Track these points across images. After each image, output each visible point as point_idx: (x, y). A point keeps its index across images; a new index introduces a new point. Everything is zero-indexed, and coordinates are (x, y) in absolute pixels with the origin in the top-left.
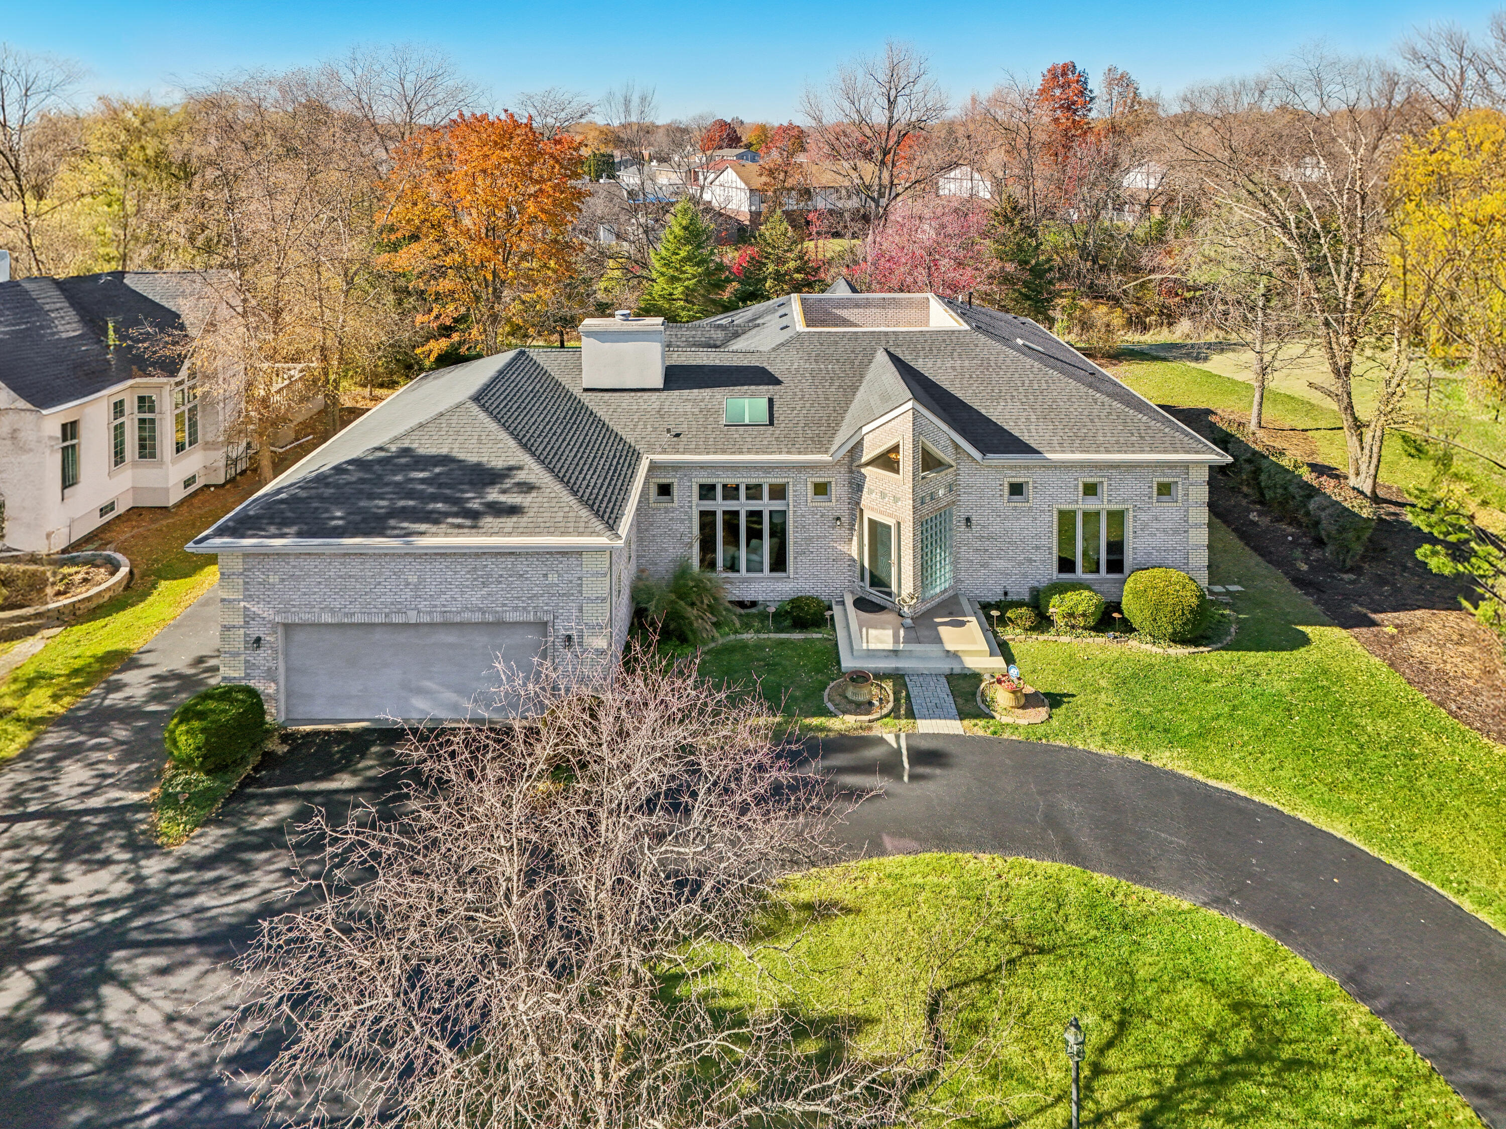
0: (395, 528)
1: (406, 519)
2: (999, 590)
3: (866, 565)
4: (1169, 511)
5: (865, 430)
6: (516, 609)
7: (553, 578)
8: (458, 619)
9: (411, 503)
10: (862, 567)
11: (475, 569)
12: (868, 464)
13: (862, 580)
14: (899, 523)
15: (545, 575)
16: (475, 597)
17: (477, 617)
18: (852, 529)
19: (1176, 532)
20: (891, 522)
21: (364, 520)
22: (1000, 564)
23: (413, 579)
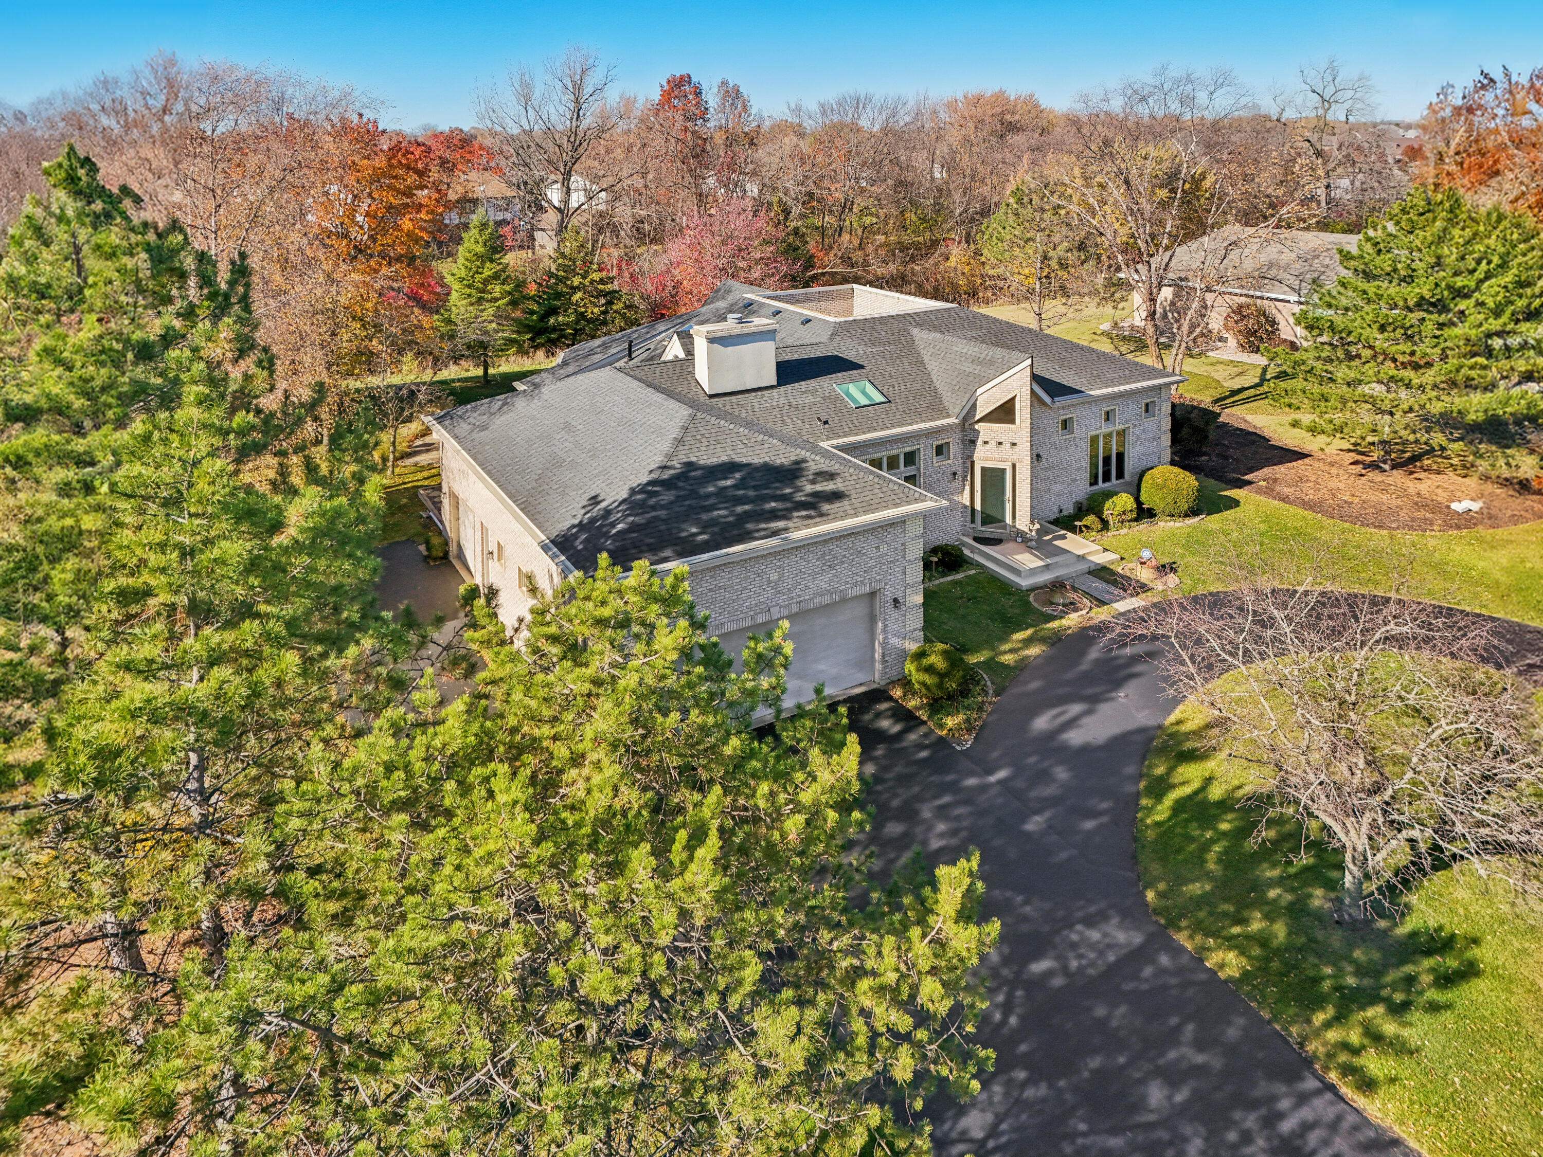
0: (758, 531)
1: (759, 521)
2: (1056, 510)
3: (978, 507)
4: (1150, 424)
5: (979, 392)
6: (855, 584)
7: (884, 549)
8: (811, 606)
9: (747, 507)
10: (973, 510)
11: (823, 555)
12: (981, 420)
13: (973, 521)
14: (1014, 466)
15: (878, 548)
16: (823, 582)
17: (827, 599)
18: (964, 479)
19: (1154, 439)
20: (1008, 467)
21: (723, 530)
22: (1057, 488)
23: (774, 577)
